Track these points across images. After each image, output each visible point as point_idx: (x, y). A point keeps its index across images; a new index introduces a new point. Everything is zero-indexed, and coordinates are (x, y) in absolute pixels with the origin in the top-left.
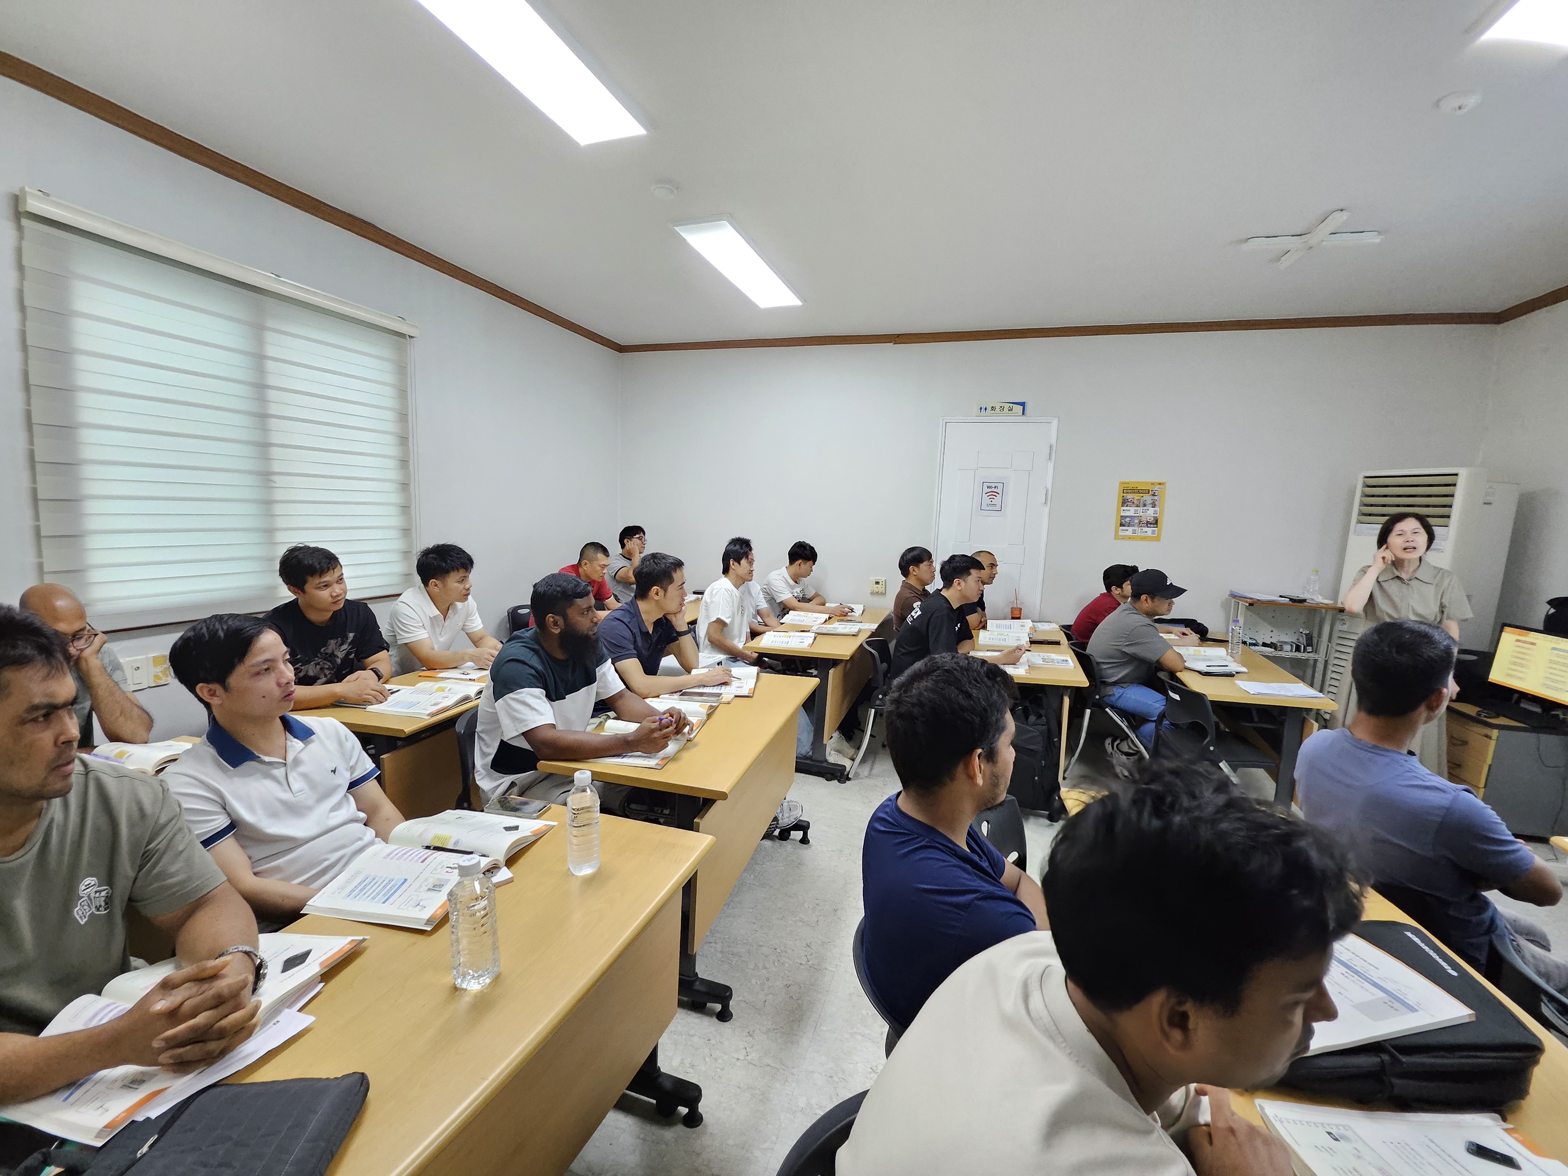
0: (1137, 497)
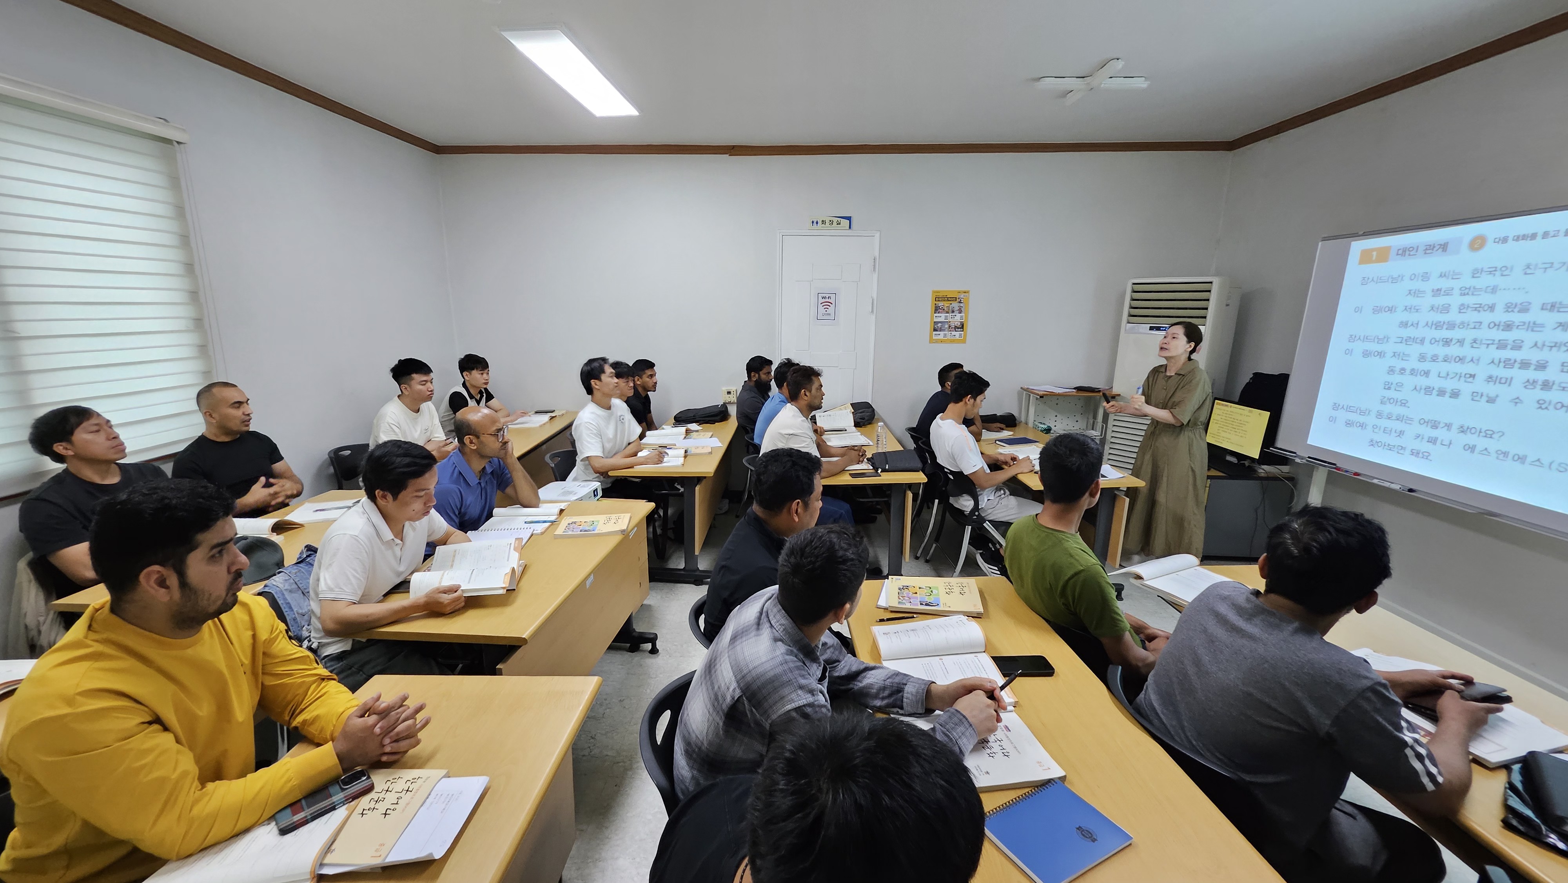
0: (946, 304)
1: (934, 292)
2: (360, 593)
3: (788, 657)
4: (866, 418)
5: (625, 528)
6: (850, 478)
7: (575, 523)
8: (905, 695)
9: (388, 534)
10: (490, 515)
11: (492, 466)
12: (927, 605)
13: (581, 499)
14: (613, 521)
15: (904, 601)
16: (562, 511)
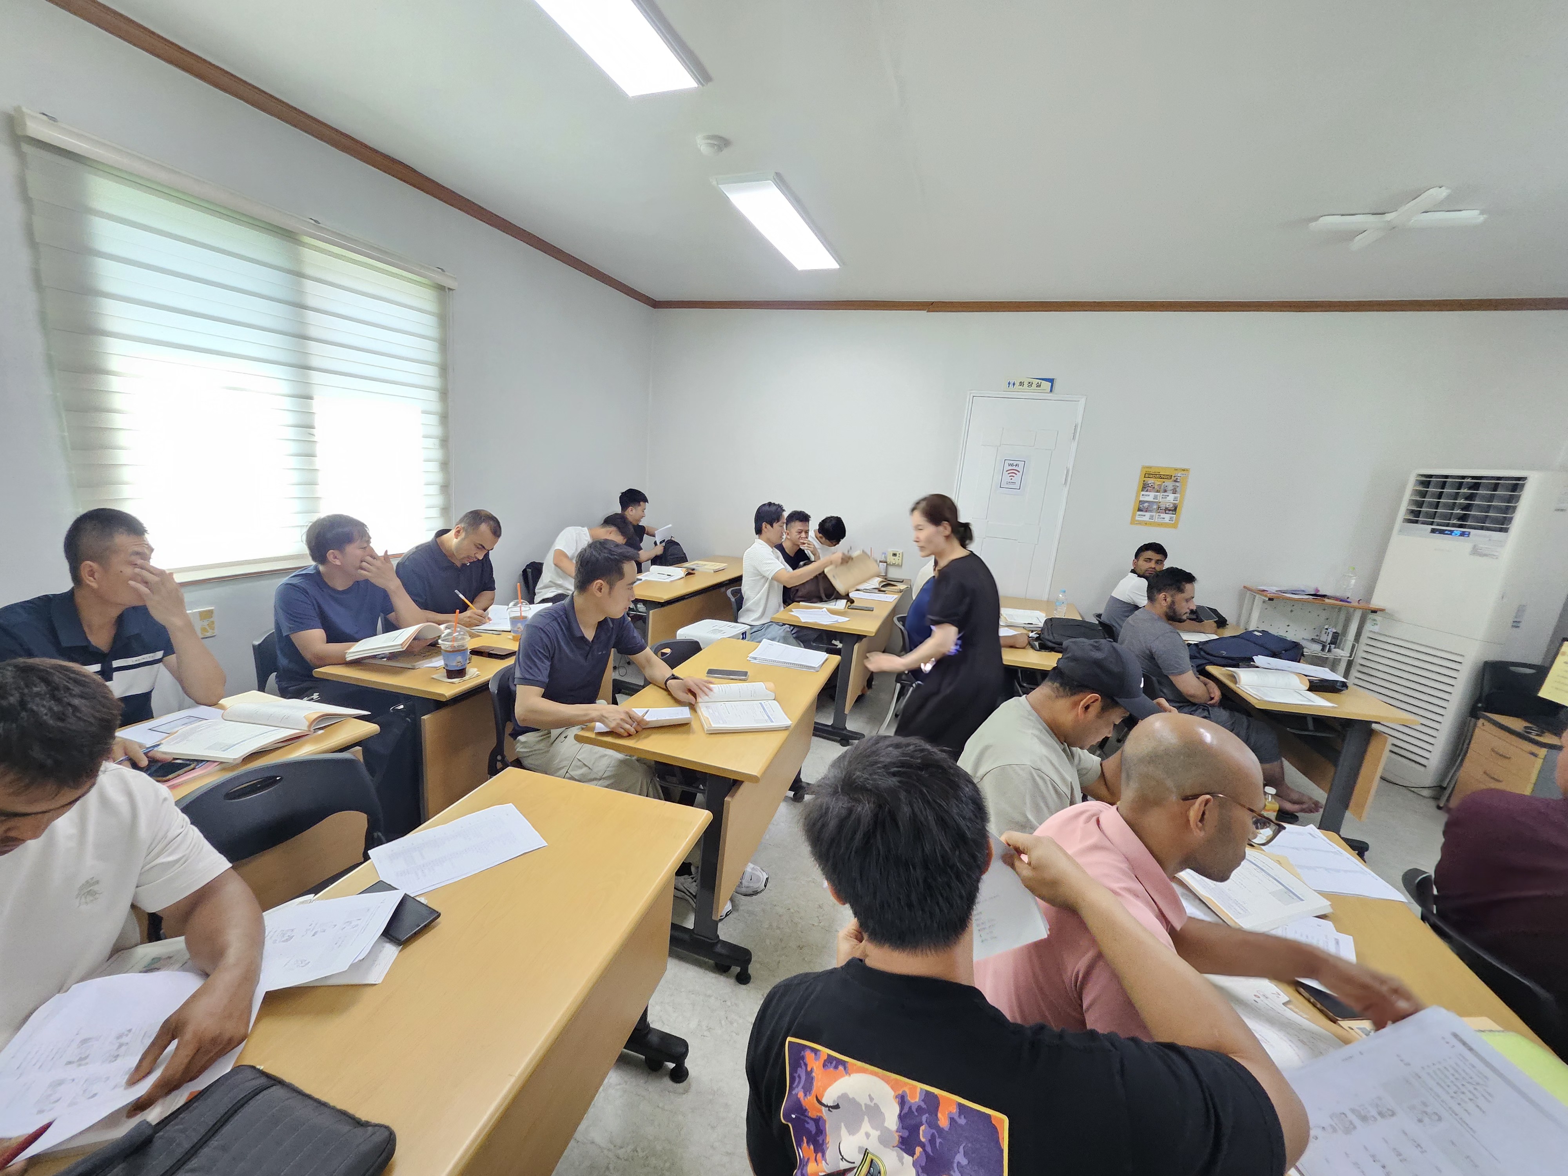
0: (1158, 482)
1: (1144, 467)
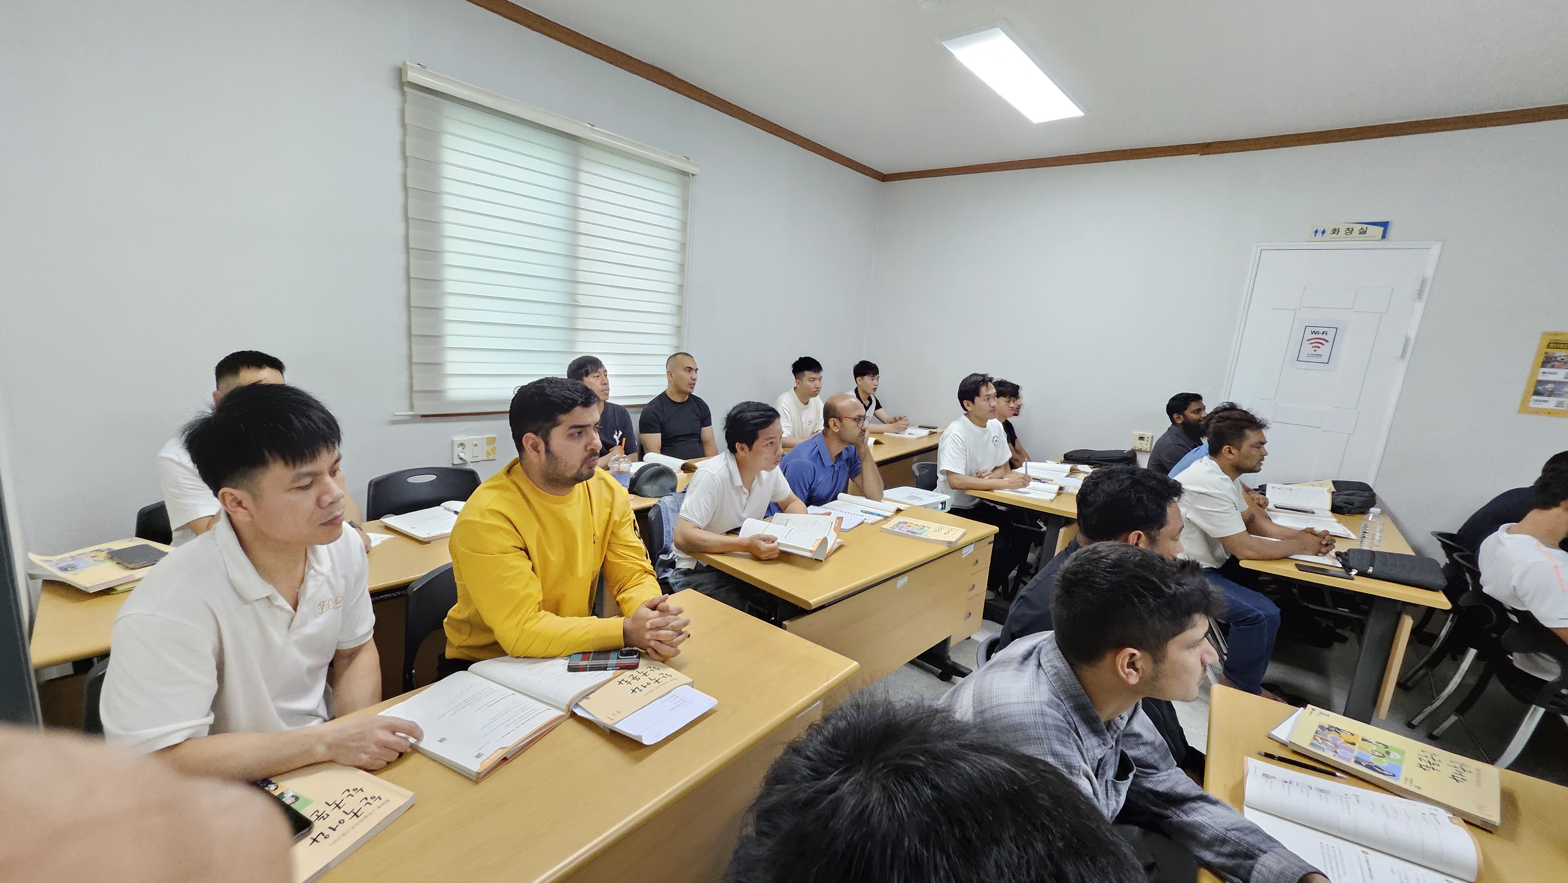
1: (1547, 333)
2: (706, 523)
3: (1048, 710)
4: (1357, 504)
5: (953, 540)
6: (1296, 570)
7: (906, 523)
8: (1258, 866)
9: (738, 481)
10: (835, 498)
11: (849, 454)
12: (1367, 766)
13: (926, 506)
14: (944, 531)
15: (1322, 746)
16: (899, 511)
